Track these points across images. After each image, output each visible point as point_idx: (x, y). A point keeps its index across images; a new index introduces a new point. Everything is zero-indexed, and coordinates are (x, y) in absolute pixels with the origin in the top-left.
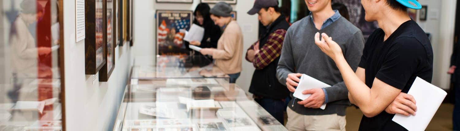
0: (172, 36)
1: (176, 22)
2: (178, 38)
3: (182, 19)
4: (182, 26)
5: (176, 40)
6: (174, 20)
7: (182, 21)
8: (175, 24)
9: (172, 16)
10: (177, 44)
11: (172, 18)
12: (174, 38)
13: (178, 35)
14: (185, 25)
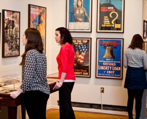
0: (76, 57)
1: (79, 46)
2: (80, 58)
3: (84, 44)
4: (84, 50)
5: (79, 60)
6: (78, 45)
7: (84, 46)
8: (78, 48)
9: (77, 42)
10: (80, 63)
11: (77, 44)
12: (78, 58)
13: (80, 56)
14: (85, 49)
